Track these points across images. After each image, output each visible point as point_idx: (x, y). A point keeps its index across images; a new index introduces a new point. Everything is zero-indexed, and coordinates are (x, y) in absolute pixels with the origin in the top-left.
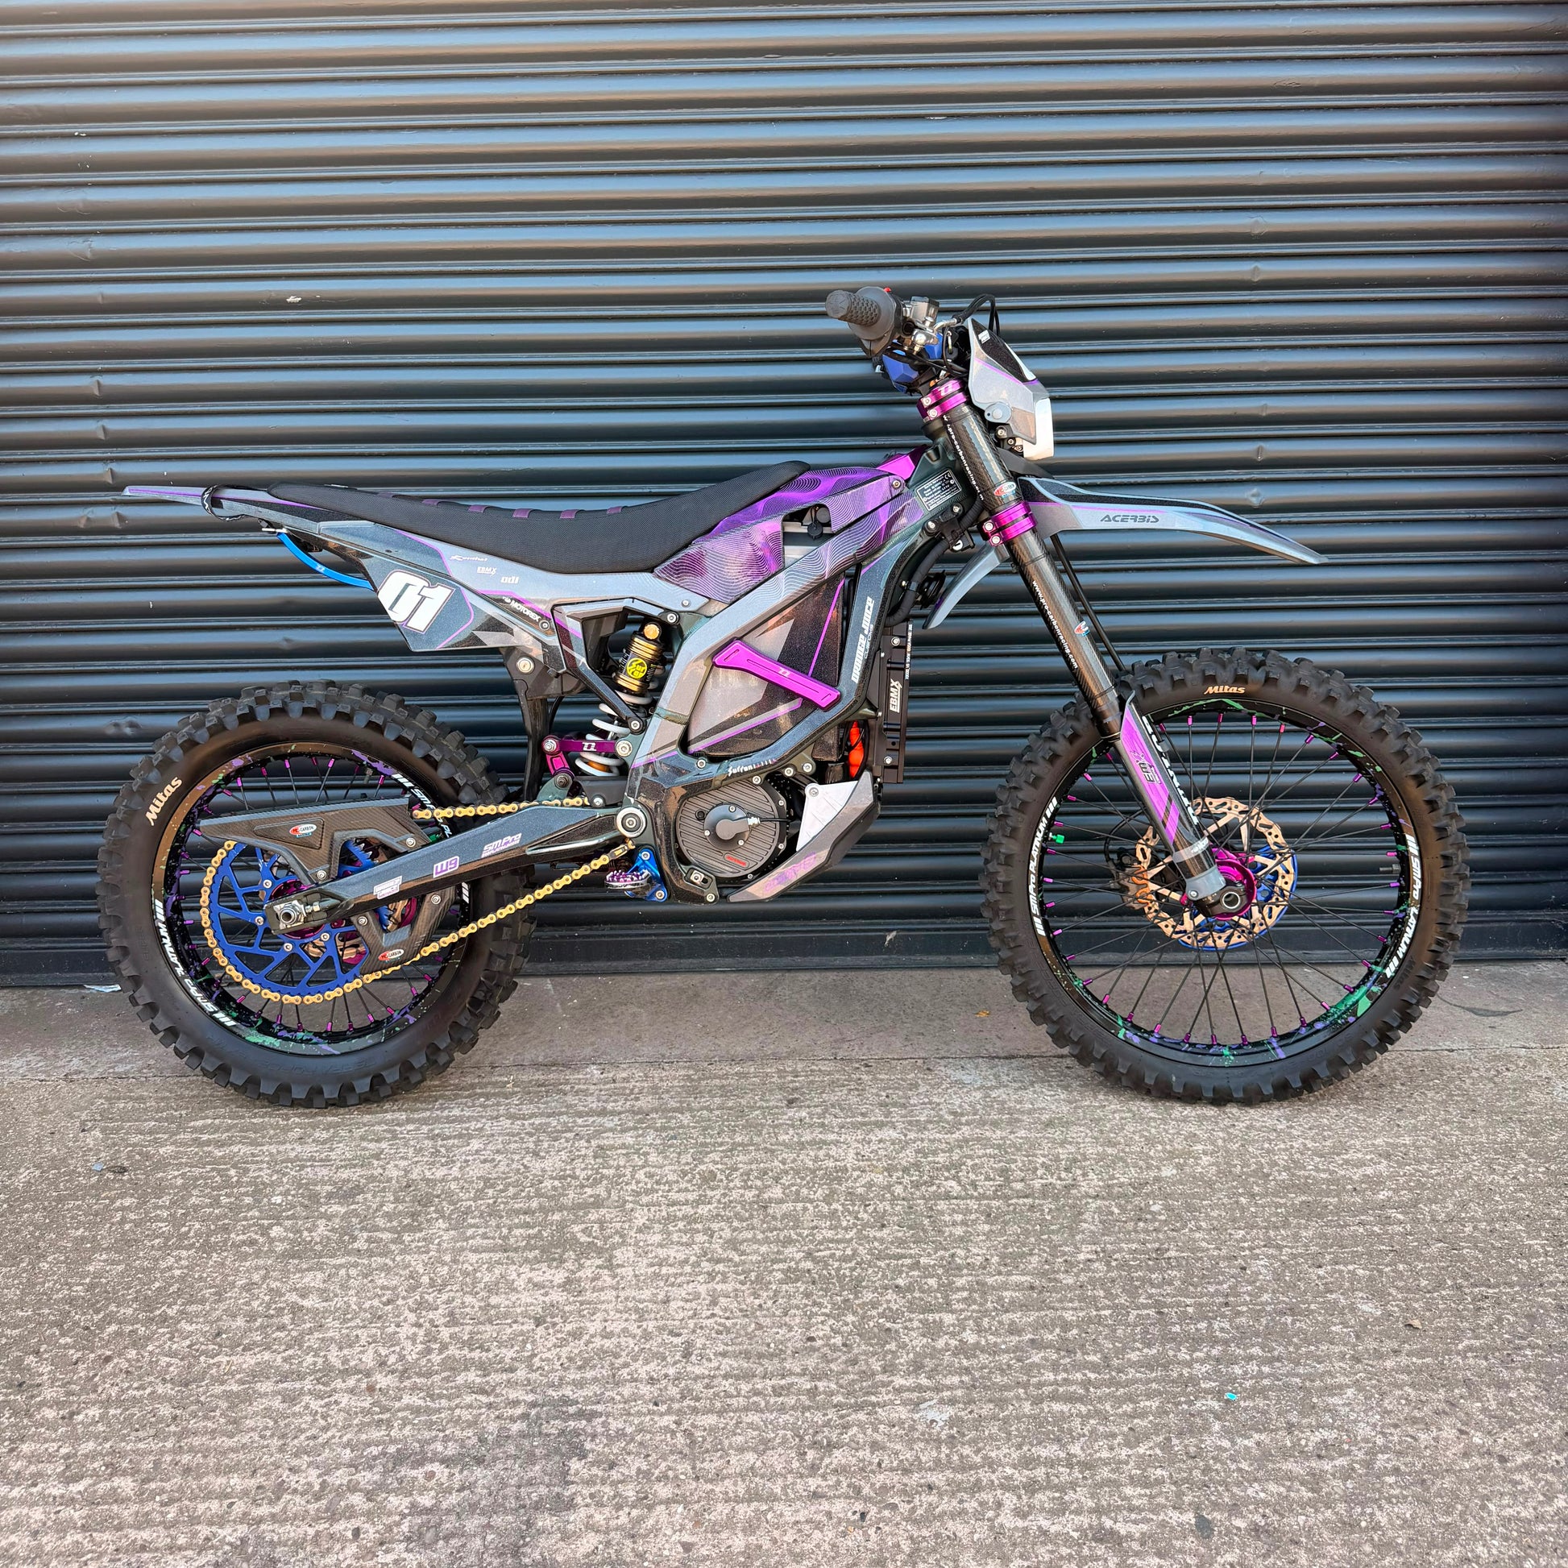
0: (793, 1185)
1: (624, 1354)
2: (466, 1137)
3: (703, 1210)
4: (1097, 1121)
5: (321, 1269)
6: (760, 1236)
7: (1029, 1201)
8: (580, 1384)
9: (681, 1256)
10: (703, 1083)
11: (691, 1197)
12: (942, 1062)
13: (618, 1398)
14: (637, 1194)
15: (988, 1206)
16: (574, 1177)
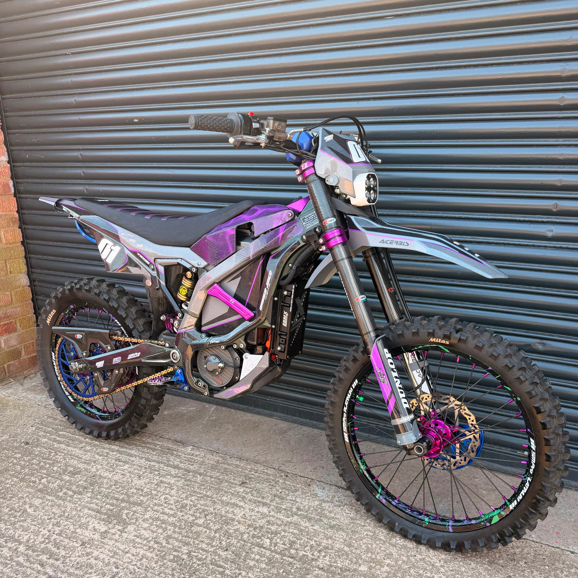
0: (209, 520)
1: (95, 568)
2: (125, 462)
3: (171, 519)
4: (354, 532)
5: (43, 499)
6: (180, 538)
7: (291, 560)
9: (147, 536)
10: (221, 465)
11: (171, 512)
12: (318, 483)
14: (156, 504)
15: (273, 557)
16: (142, 490)
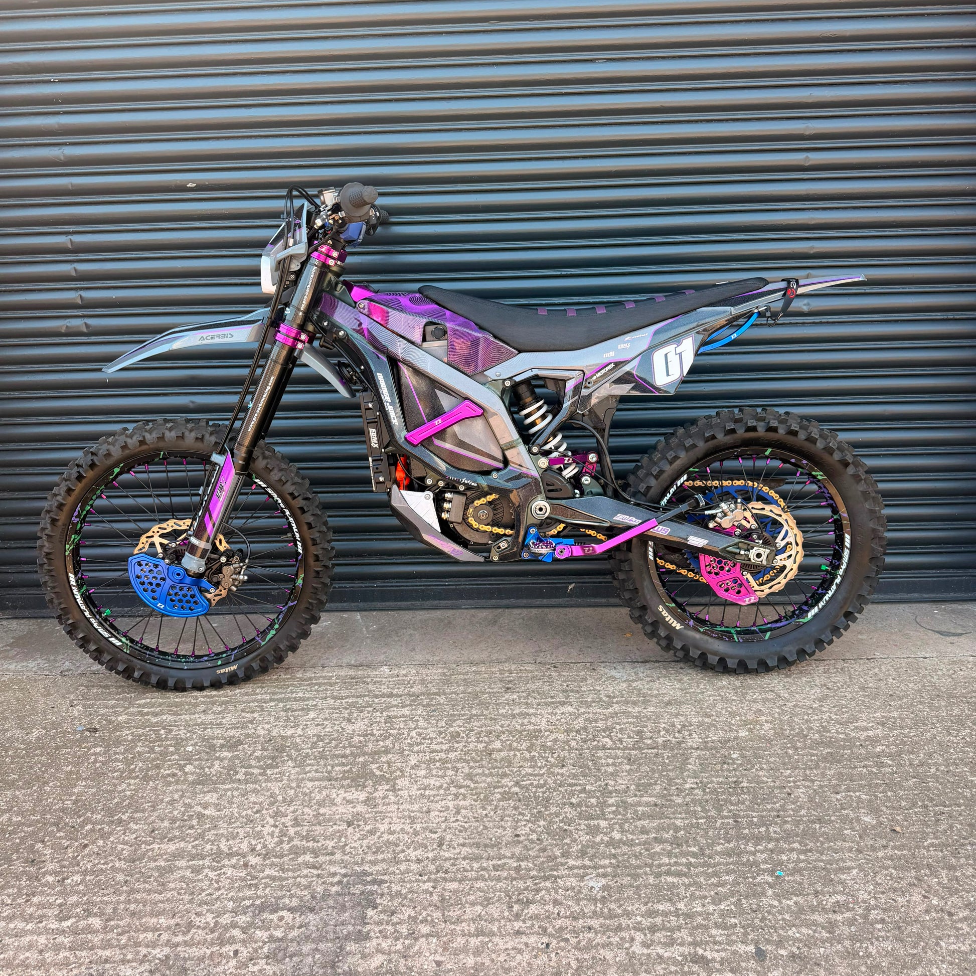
0: (508, 740)
1: (401, 844)
2: (306, 710)
3: (452, 755)
4: (699, 701)
5: (216, 792)
6: (487, 772)
7: (655, 751)
8: (374, 863)
9: (438, 784)
10: (453, 677)
11: (444, 747)
12: (603, 665)
13: (397, 871)
14: (411, 745)
15: (629, 754)
16: (372, 735)
